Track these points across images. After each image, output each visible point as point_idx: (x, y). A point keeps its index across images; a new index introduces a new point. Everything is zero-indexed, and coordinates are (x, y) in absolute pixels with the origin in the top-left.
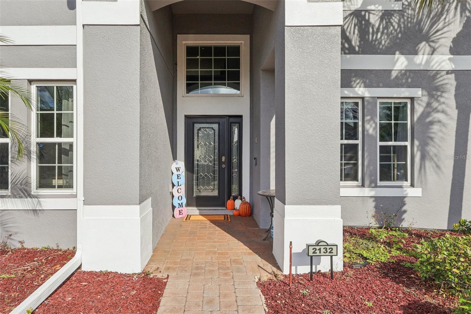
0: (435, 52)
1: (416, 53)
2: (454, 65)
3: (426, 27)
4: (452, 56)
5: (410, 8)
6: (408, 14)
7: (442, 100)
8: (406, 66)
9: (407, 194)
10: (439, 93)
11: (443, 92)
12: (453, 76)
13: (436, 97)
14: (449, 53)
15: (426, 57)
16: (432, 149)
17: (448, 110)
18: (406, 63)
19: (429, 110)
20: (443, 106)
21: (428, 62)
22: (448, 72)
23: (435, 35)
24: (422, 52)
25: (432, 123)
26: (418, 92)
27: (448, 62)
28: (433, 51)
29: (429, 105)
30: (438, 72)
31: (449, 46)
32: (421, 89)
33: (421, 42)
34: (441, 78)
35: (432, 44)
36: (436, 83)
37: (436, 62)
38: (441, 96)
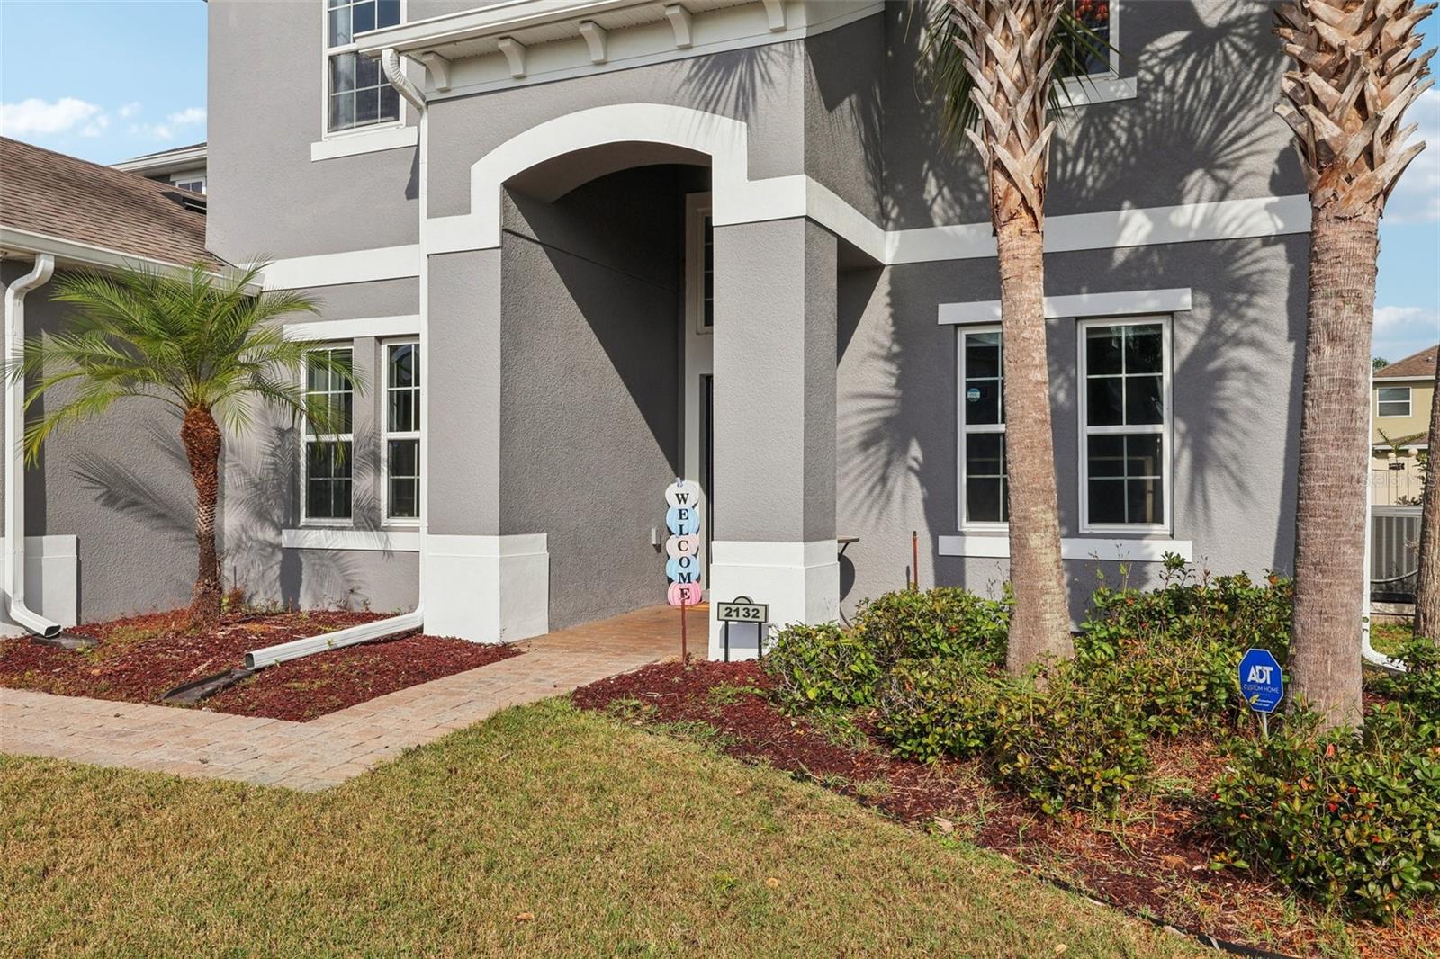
0: (1231, 194)
1: (1176, 199)
2: (1283, 220)
3: (1204, 132)
4: (1275, 199)
5: (1161, 88)
6: (1156, 103)
7: (1251, 313)
8: (1149, 236)
9: (1151, 555)
10: (1242, 298)
11: (1252, 293)
12: (1281, 249)
13: (1234, 306)
14: (1268, 192)
15: (1203, 207)
16: (1225, 441)
17: (1265, 336)
18: (1148, 227)
19: (1213, 341)
20: (1255, 330)
21: (1208, 220)
22: (1267, 241)
23: (1229, 150)
24: (1194, 194)
25: (1221, 374)
26: (1183, 299)
27: (1265, 214)
28: (1224, 192)
29: (1213, 328)
30: (1240, 242)
31: (1269, 172)
32: (1189, 289)
33: (1190, 171)
34: (1248, 259)
35: (1222, 173)
36: (1233, 271)
37: (1232, 220)
38: (1249, 304)
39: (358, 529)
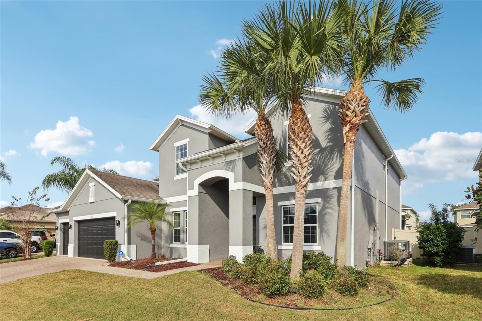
0: (327, 180)
1: (317, 181)
2: (336, 185)
3: (322, 167)
4: (335, 180)
5: (315, 160)
6: (314, 163)
7: (330, 202)
8: (312, 188)
9: (314, 249)
10: (329, 199)
11: (331, 198)
12: (336, 190)
13: (327, 201)
14: (334, 179)
15: (322, 182)
16: (326, 227)
17: (334, 207)
18: (313, 187)
19: (324, 208)
20: (331, 206)
21: (323, 184)
22: (334, 188)
23: (327, 171)
24: (320, 180)
25: (325, 214)
26: (319, 200)
27: (333, 183)
28: (326, 179)
29: (324, 205)
30: (328, 189)
31: (334, 175)
32: (320, 198)
33: (319, 176)
34: (330, 192)
35: (325, 176)
36: (327, 194)
37: (327, 184)
38: (330, 201)
39: (181, 244)
